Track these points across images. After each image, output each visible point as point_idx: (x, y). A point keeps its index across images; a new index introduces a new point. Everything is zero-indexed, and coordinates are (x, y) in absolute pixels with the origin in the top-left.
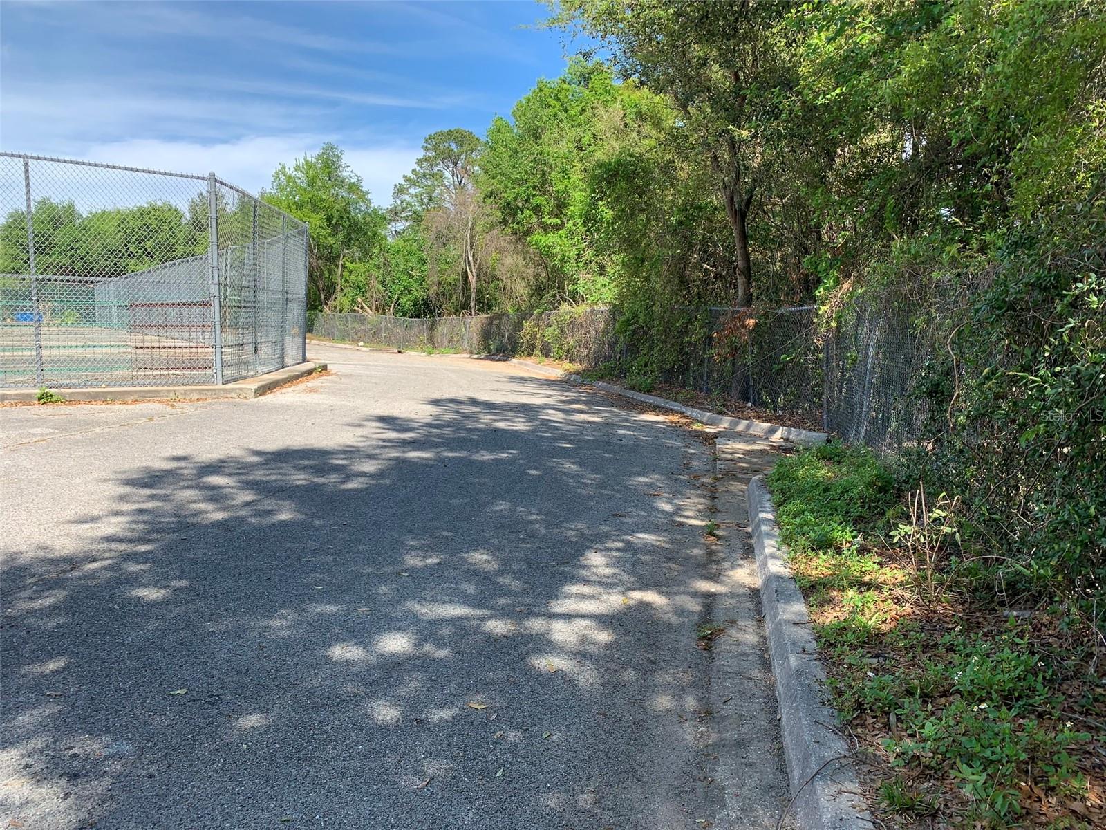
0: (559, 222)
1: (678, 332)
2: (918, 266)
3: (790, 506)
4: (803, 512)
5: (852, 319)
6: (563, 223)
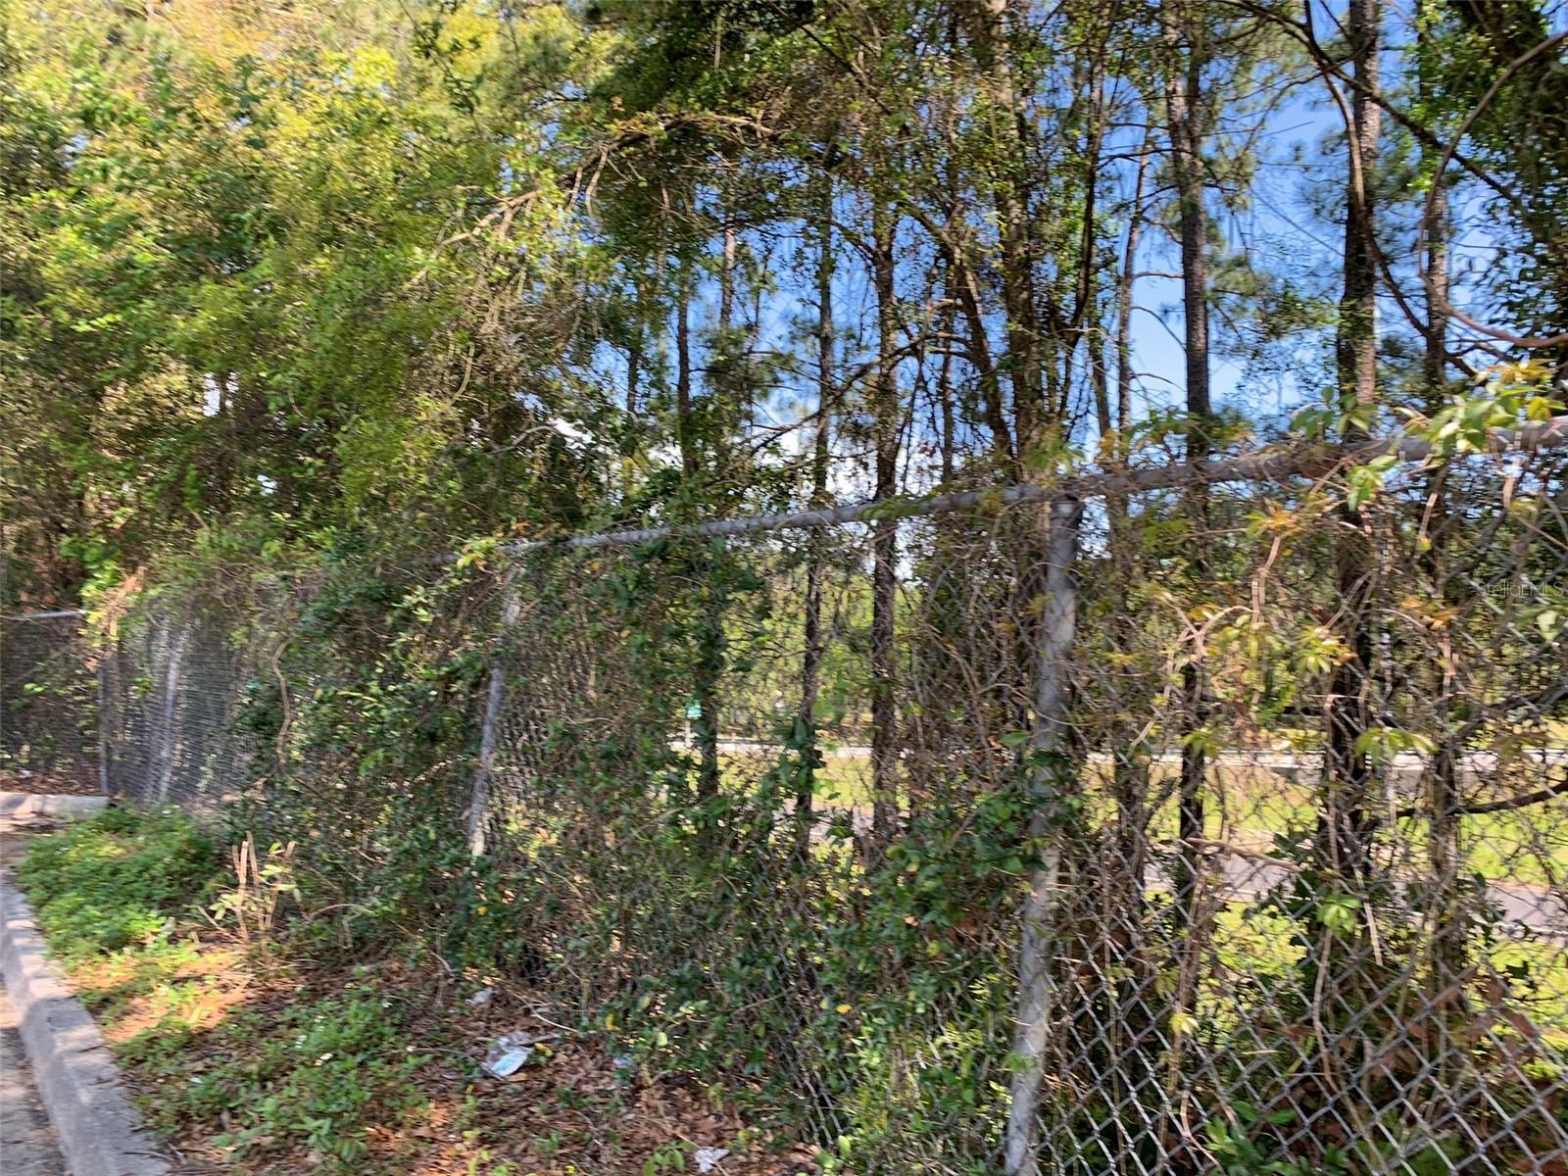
2: (235, 563)
3: (60, 902)
4: (81, 906)
5: (140, 630)
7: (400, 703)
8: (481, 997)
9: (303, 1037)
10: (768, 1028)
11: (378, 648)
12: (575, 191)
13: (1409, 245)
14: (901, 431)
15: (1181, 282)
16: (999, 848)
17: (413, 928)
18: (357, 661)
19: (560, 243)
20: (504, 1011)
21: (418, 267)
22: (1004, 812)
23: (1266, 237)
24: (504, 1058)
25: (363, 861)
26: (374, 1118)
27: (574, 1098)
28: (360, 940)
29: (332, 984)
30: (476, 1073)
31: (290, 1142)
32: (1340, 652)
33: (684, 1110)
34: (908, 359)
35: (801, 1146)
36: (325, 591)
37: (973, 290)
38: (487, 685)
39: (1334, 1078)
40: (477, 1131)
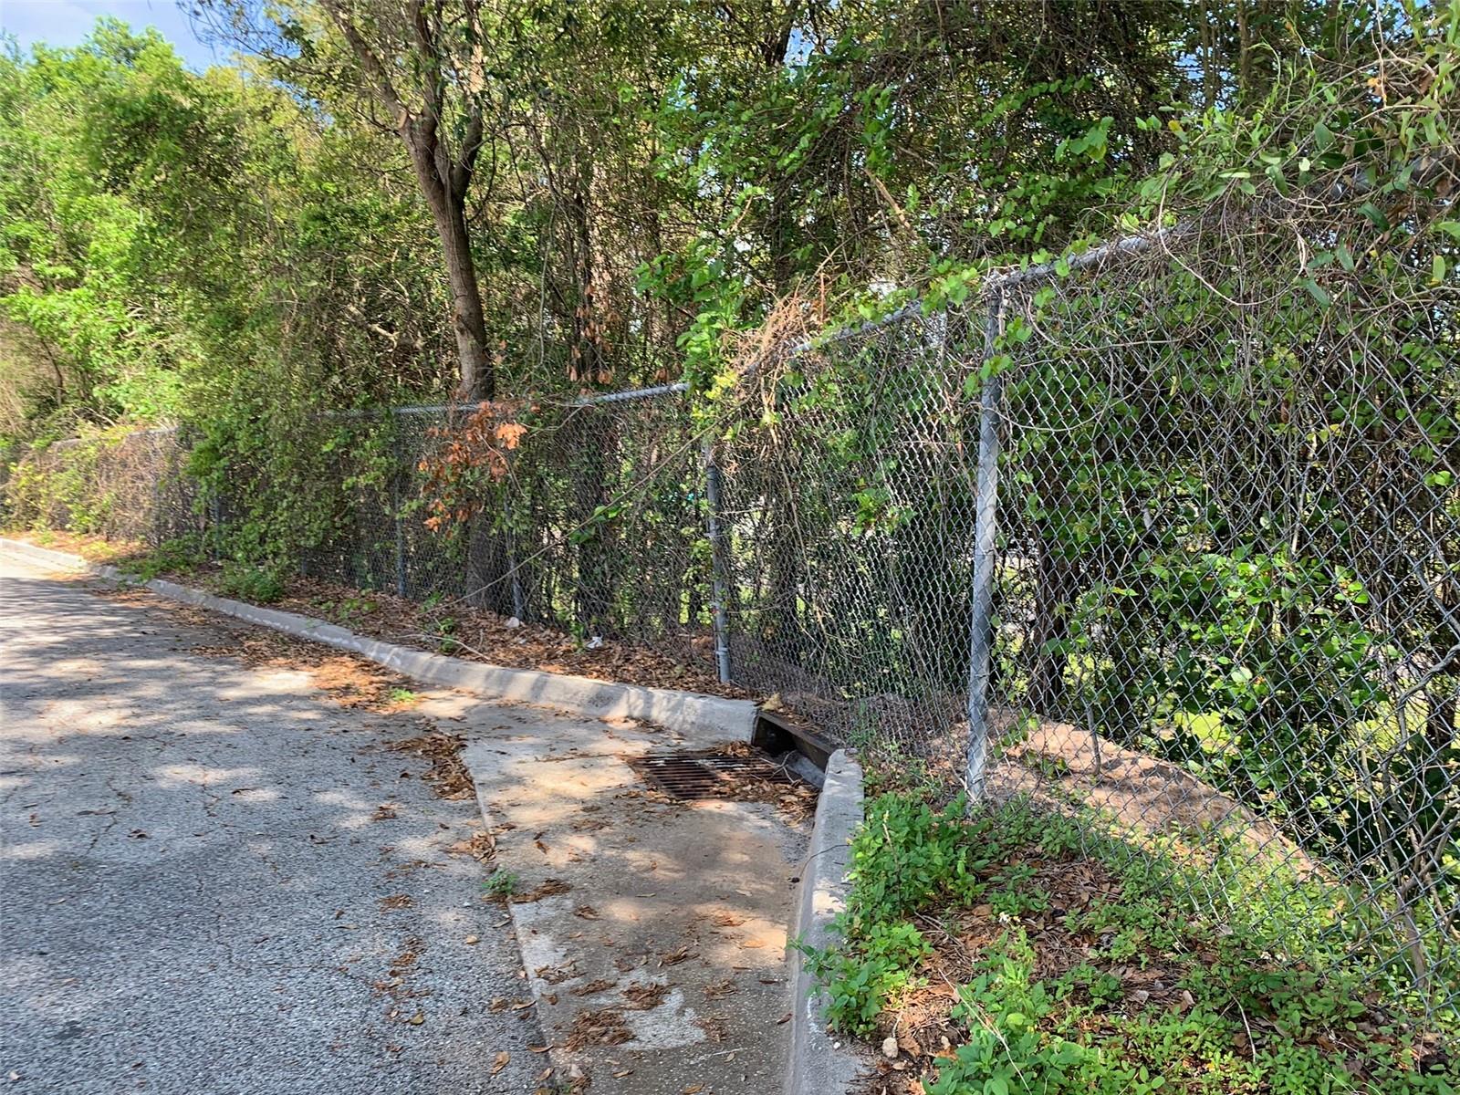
0: (73, 273)
1: (328, 466)
6: (81, 274)
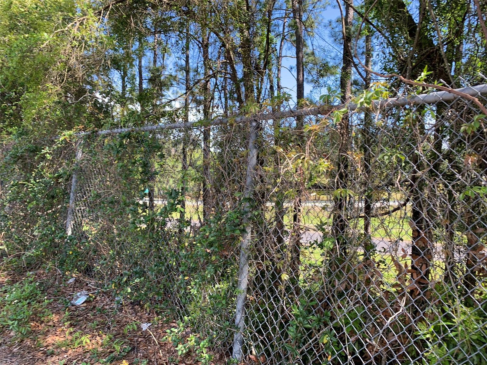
7: (41, 186)
8: (71, 281)
9: (8, 296)
10: (164, 286)
11: (33, 168)
12: (101, 17)
13: (361, 52)
14: (210, 101)
15: (296, 59)
16: (233, 227)
17: (48, 259)
18: (26, 172)
19: (97, 34)
20: (79, 285)
21: (46, 40)
22: (235, 216)
23: (319, 47)
24: (79, 299)
25: (29, 238)
26: (34, 320)
27: (102, 310)
28: (29, 264)
29: (19, 278)
30: (69, 304)
31: (4, 329)
32: (330, 167)
33: (138, 312)
34: (212, 79)
35: (174, 321)
36: (13, 148)
37: (232, 57)
38: (71, 180)
39: (327, 291)
40: (69, 322)
